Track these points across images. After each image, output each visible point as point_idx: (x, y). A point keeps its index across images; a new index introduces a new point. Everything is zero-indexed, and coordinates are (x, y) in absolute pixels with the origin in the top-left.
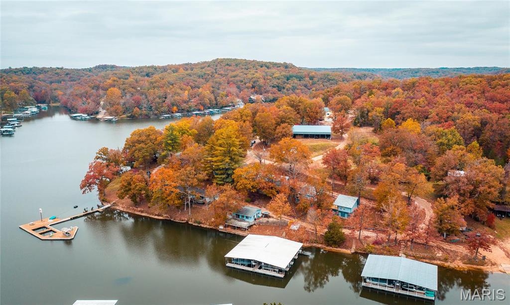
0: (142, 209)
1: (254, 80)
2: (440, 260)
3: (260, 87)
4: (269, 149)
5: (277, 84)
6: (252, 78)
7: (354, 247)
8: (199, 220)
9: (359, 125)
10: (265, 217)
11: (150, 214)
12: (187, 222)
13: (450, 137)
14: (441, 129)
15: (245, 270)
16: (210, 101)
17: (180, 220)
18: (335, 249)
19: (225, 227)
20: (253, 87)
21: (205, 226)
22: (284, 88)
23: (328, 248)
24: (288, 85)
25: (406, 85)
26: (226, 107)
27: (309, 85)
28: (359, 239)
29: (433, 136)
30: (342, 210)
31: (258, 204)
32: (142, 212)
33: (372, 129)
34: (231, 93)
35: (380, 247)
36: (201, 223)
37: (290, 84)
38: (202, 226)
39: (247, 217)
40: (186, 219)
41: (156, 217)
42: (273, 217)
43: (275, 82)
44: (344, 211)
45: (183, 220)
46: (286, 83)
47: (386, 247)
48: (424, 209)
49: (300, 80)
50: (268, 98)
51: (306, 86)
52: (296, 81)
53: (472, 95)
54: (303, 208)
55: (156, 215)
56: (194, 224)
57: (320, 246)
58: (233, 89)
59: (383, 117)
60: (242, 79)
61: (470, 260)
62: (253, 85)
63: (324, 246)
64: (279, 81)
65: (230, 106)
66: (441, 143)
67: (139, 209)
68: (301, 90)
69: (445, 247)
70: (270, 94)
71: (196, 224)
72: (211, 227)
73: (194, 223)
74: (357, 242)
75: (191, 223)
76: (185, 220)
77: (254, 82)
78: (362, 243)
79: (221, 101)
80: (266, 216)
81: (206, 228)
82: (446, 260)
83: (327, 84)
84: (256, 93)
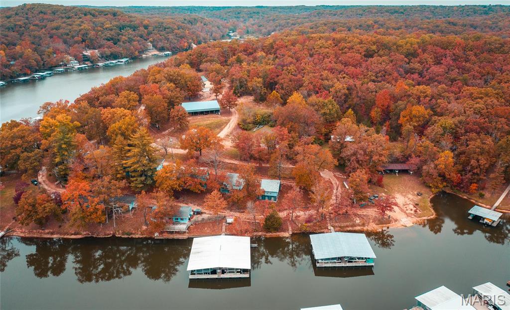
0: (51, 231)
1: (82, 32)
2: (359, 225)
3: (91, 40)
4: (164, 133)
5: (110, 36)
6: (80, 31)
7: (290, 228)
8: (127, 229)
9: (239, 95)
10: (197, 214)
11: (65, 234)
12: (114, 236)
13: (330, 106)
14: (321, 99)
15: (210, 279)
16: (37, 62)
17: (105, 235)
18: (275, 234)
19: (161, 233)
20: (84, 41)
21: (137, 236)
22: (119, 40)
23: (269, 235)
24: (124, 37)
25: (265, 46)
26: (56, 66)
27: (145, 35)
28: (292, 220)
29: (316, 107)
30: (269, 195)
31: (184, 201)
32: (52, 234)
33: (251, 98)
34: (59, 50)
35: (312, 224)
36: (131, 234)
37: (125, 36)
38: (134, 236)
39: (181, 219)
40: (112, 232)
41: (73, 237)
42: (205, 213)
43: (108, 34)
44: (271, 195)
45: (108, 235)
46: (120, 34)
47: (316, 223)
48: (329, 179)
49: (134, 30)
50: (105, 53)
51: (141, 36)
52: (131, 31)
53: (329, 60)
54: (237, 200)
55: (72, 234)
56: (123, 237)
57: (260, 233)
58: (61, 46)
59: (263, 87)
60: (68, 31)
61: (379, 220)
62: (82, 39)
63: (264, 234)
64: (112, 33)
65: (61, 66)
66: (324, 113)
67: (47, 231)
68: (138, 41)
69: (359, 213)
70: (106, 49)
71: (126, 236)
72: (144, 236)
73: (123, 234)
74: (291, 224)
75: (119, 236)
76: (110, 234)
77: (83, 35)
78: (295, 223)
79: (49, 60)
80: (199, 213)
81: (139, 238)
82: (363, 225)
83: (164, 33)
84: (89, 47)
